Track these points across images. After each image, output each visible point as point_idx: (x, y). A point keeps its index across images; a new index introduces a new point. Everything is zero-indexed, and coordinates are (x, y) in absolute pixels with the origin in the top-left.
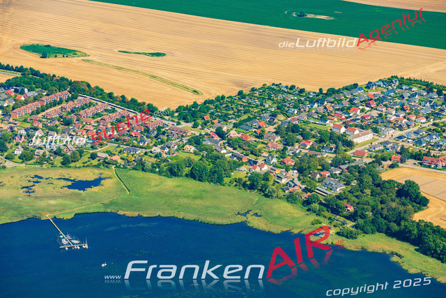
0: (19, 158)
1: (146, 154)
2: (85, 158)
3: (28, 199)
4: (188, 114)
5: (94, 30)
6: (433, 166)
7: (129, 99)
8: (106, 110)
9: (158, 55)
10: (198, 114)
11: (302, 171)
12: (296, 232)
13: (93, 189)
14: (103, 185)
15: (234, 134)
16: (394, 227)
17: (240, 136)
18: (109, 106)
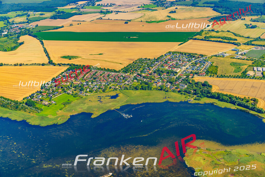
0: (89, 91)
1: (124, 84)
2: (108, 89)
3: (103, 104)
4: (126, 70)
5: (78, 49)
6: (202, 75)
7: (107, 69)
8: (102, 73)
9: (101, 54)
10: (128, 70)
11: (171, 83)
12: (183, 101)
13: (118, 98)
14: (120, 96)
15: (143, 75)
16: (209, 95)
17: (145, 75)
18: (102, 72)
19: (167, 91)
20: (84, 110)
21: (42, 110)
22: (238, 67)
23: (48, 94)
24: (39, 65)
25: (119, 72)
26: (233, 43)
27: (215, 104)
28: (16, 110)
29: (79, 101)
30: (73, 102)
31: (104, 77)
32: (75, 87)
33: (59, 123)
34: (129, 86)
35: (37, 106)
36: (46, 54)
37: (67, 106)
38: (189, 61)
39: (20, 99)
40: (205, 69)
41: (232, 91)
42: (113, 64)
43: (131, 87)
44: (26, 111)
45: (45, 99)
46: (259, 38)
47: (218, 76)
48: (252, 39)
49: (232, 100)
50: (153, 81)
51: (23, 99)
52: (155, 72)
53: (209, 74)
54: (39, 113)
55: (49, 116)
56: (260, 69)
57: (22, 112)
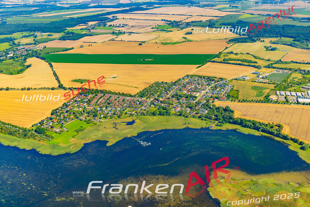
0: (103, 117)
1: (141, 110)
2: (124, 114)
3: (118, 131)
4: (142, 94)
6: (223, 100)
7: (121, 93)
8: (117, 98)
10: (145, 94)
11: (191, 108)
12: (204, 127)
13: (135, 124)
14: (136, 122)
15: (161, 99)
16: (231, 121)
17: (163, 99)
18: (117, 96)
19: (186, 117)
20: (98, 137)
21: (52, 138)
22: (260, 91)
23: (59, 121)
24: (49, 89)
25: (135, 96)
26: (253, 66)
27: (238, 130)
28: (24, 138)
29: (93, 128)
30: (86, 129)
31: (118, 101)
32: (88, 113)
33: (72, 152)
34: (146, 112)
35: (48, 133)
36: (55, 77)
37: (80, 133)
38: (209, 85)
39: (28, 126)
40: (226, 93)
41: (255, 117)
42: (127, 88)
43: (148, 112)
44: (35, 139)
45: (55, 126)
46: (280, 60)
47: (239, 101)
48: (273, 62)
49: (256, 125)
50: (171, 105)
51: (32, 126)
52: (173, 97)
53: (230, 99)
54: (50, 141)
55: (60, 144)
56: (283, 93)
57: (31, 140)
